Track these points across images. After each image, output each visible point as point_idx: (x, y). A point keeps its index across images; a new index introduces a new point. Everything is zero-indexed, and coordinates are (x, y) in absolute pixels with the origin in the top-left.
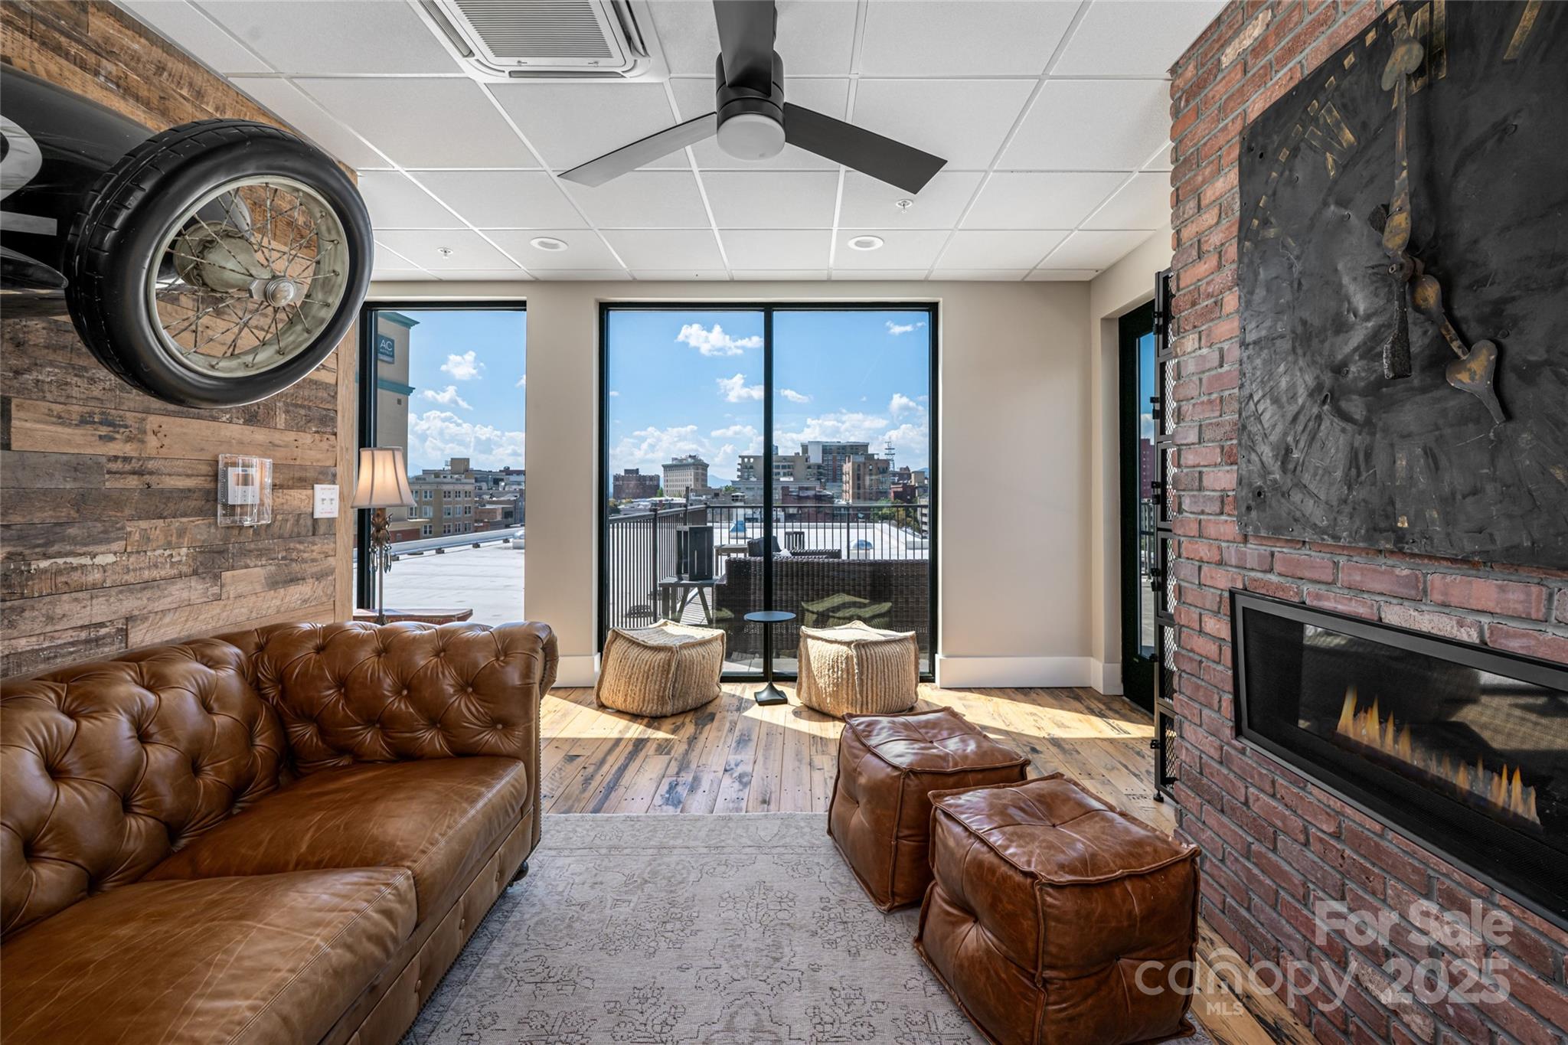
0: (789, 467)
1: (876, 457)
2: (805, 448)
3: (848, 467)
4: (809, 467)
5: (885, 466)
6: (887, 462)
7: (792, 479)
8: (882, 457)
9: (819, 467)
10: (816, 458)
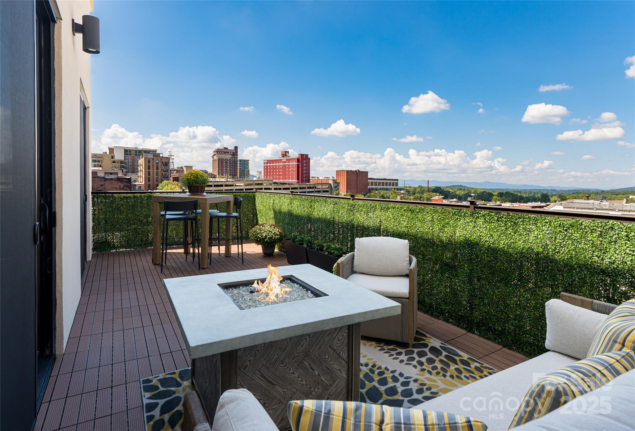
0: (99, 161)
1: (161, 155)
2: (111, 150)
3: (141, 161)
4: (114, 162)
5: (167, 161)
6: (168, 159)
7: (100, 168)
8: (166, 155)
9: (121, 162)
10: (119, 156)
